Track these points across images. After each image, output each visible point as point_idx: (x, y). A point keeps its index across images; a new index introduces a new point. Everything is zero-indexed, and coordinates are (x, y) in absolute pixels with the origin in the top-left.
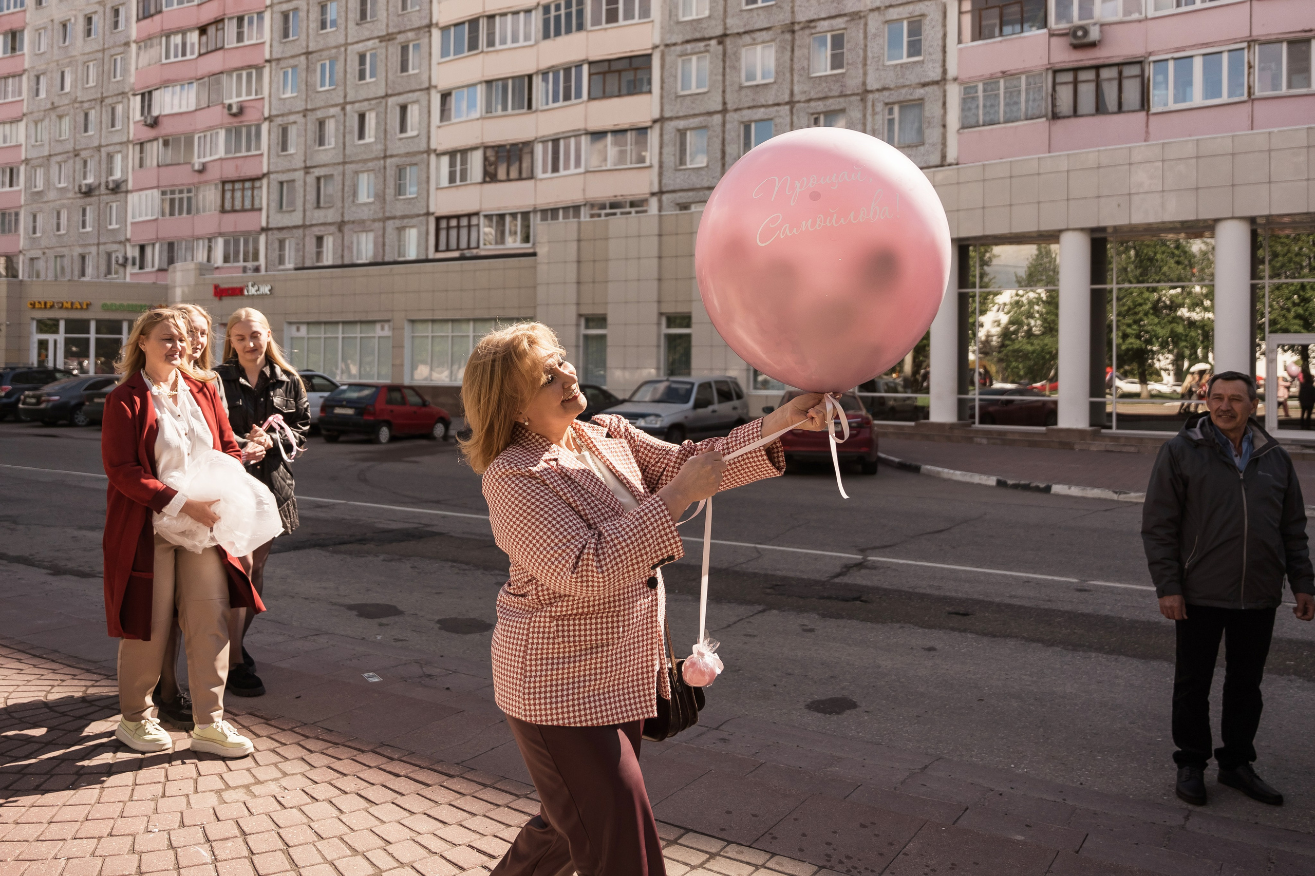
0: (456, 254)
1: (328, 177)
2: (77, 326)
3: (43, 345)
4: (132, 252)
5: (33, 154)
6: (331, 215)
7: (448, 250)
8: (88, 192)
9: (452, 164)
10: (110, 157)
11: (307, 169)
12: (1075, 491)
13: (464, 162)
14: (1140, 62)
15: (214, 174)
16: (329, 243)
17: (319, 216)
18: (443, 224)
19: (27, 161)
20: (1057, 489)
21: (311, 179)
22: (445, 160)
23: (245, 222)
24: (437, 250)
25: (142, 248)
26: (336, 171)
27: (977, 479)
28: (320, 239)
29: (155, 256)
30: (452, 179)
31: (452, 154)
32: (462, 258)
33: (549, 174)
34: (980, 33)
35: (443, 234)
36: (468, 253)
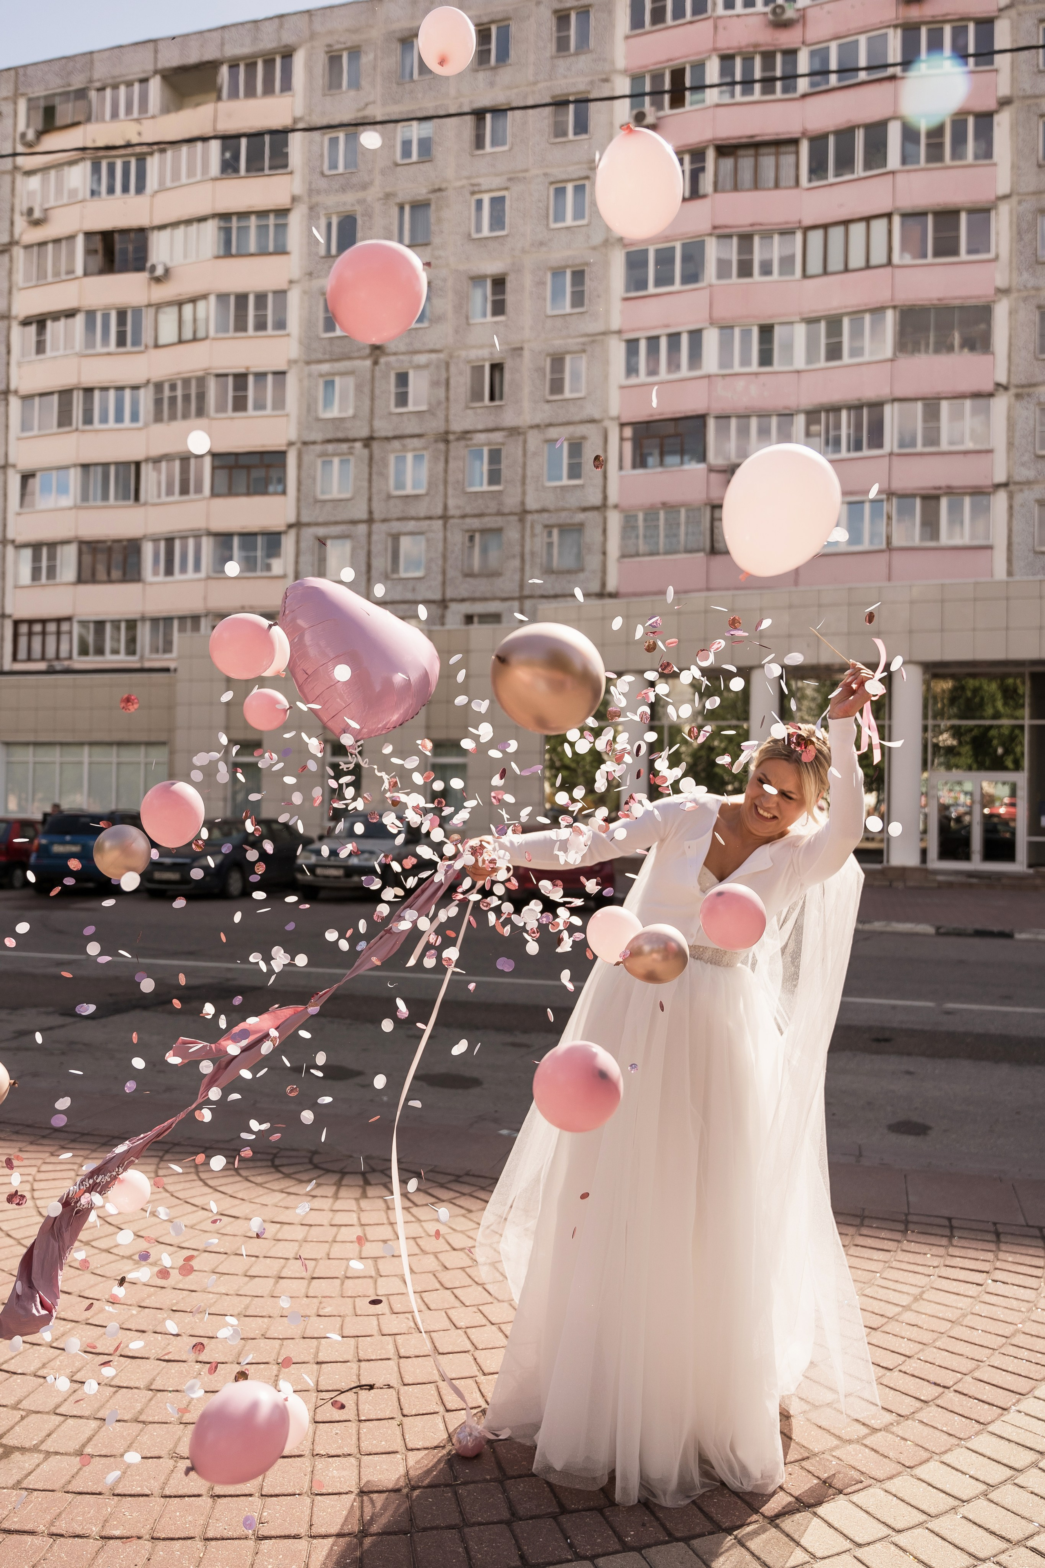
0: (42, 666)
7: (29, 659)
9: (36, 559)
13: (52, 557)
18: (24, 629)
22: (27, 553)
24: (15, 658)
30: (36, 574)
31: (36, 547)
32: (50, 671)
33: (161, 578)
34: (640, 461)
35: (23, 641)
36: (58, 666)
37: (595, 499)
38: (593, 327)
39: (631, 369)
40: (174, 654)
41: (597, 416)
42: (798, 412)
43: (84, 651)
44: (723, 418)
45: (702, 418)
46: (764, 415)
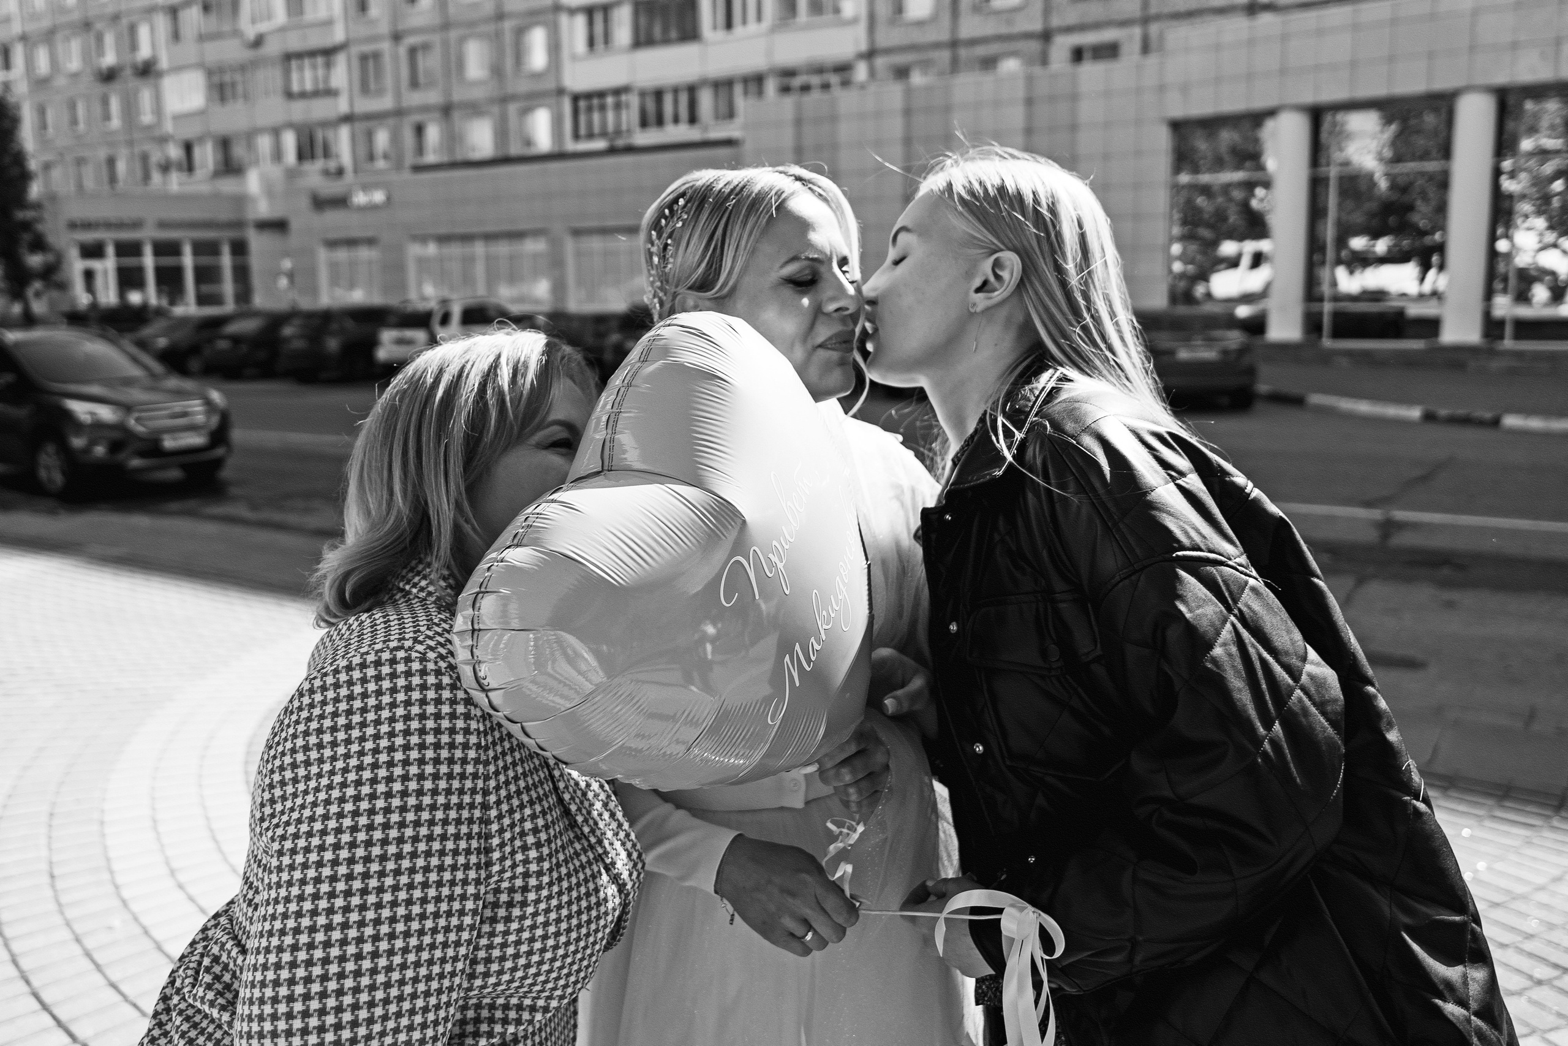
0: (600, 144)
1: (426, 47)
2: (128, 249)
3: (89, 275)
4: (175, 152)
5: (31, 27)
6: (433, 97)
7: (590, 136)
8: (109, 76)
9: (591, 23)
10: (133, 29)
11: (397, 37)
12: (1535, 423)
13: (606, 21)
15: (273, 48)
16: (433, 134)
17: (415, 99)
18: (582, 104)
19: (24, 38)
20: (1511, 421)
21: (402, 51)
22: (580, 21)
23: (321, 110)
24: (576, 136)
25: (188, 147)
26: (436, 39)
27: (1392, 411)
28: (419, 130)
29: (207, 156)
30: (591, 42)
31: (589, 12)
32: (612, 151)
33: (721, 34)
35: (583, 119)
36: (620, 142)
40: (739, 120)
43: (644, 124)
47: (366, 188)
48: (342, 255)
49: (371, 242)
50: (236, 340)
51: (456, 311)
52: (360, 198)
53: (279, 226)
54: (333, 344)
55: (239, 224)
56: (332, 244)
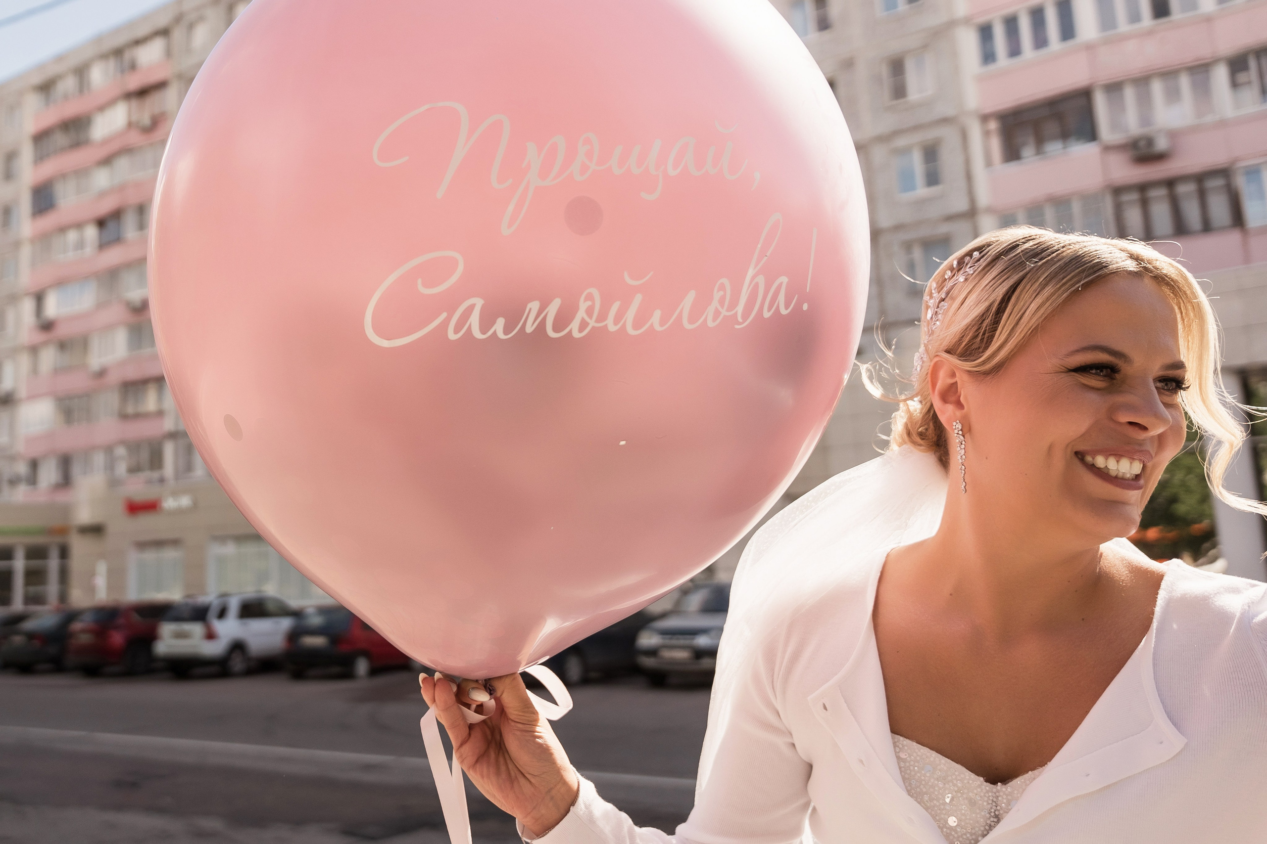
4: (22, 468)
14: (1224, 173)
15: (114, 378)
25: (34, 465)
29: (49, 474)
34: (1012, 154)
37: (960, 204)
38: (932, 20)
39: (988, 57)
41: (950, 112)
42: (1215, 62)
44: (1114, 88)
45: (1085, 95)
46: (1169, 74)
47: (175, 494)
48: (150, 556)
49: (175, 543)
50: (31, 636)
51: (234, 605)
52: (169, 503)
53: (95, 530)
54: (117, 638)
55: (63, 531)
56: (142, 545)
